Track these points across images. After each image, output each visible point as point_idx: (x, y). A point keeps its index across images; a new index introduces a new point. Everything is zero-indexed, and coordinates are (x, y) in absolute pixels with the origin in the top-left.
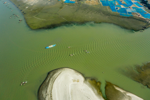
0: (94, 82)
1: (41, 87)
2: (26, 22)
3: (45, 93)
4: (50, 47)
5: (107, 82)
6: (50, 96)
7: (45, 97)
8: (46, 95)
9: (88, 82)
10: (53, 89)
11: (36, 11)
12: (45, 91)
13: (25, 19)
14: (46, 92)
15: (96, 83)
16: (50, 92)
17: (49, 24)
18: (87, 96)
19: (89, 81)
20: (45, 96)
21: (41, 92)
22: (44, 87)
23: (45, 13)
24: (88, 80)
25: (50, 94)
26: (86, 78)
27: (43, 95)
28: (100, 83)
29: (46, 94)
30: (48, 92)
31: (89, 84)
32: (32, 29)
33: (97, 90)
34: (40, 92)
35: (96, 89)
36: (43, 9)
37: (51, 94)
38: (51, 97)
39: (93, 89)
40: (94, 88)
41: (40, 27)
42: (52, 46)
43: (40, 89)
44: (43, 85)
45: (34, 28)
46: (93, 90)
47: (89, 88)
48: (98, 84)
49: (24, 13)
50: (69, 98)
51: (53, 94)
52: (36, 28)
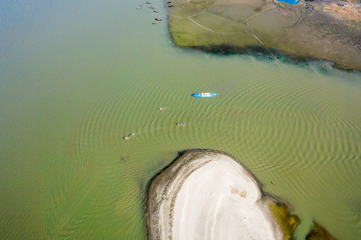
0: (281, 211)
1: (158, 177)
2: (169, 27)
3: (162, 192)
4: (203, 94)
5: (316, 225)
6: (169, 202)
7: (159, 201)
8: (163, 199)
9: (266, 207)
10: (180, 191)
11: (198, 5)
12: (163, 189)
13: (168, 19)
14: (165, 191)
15: (288, 216)
16: (172, 196)
17: (218, 42)
18: (254, 237)
19: (270, 206)
20: (160, 199)
21: (155, 187)
22: (163, 178)
23: (217, 14)
24: (269, 202)
25: (171, 200)
26: (264, 195)
27: (156, 196)
28: (297, 219)
29: (163, 195)
30: (168, 193)
31: (268, 211)
32: (176, 45)
33: (285, 235)
34: (152, 187)
35: (282, 230)
36: (213, 3)
37: (173, 201)
38: (172, 205)
39: (274, 226)
40: (278, 227)
41: (196, 44)
42: (208, 95)
43: (155, 181)
44: (163, 173)
45: (181, 44)
46: (275, 231)
47: (265, 221)
48: (292, 221)
49: (170, 4)
50: (211, 224)
51: (177, 201)
52: (186, 44)
